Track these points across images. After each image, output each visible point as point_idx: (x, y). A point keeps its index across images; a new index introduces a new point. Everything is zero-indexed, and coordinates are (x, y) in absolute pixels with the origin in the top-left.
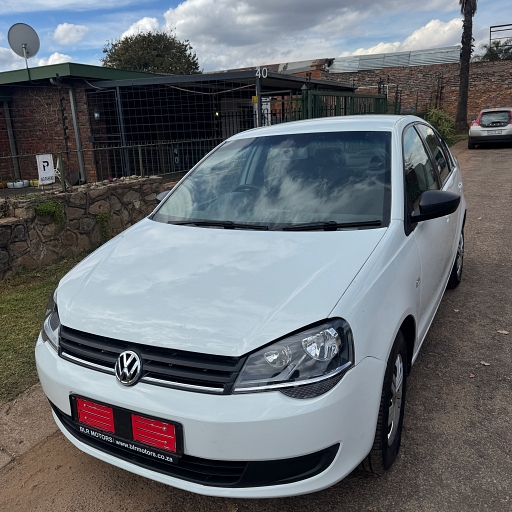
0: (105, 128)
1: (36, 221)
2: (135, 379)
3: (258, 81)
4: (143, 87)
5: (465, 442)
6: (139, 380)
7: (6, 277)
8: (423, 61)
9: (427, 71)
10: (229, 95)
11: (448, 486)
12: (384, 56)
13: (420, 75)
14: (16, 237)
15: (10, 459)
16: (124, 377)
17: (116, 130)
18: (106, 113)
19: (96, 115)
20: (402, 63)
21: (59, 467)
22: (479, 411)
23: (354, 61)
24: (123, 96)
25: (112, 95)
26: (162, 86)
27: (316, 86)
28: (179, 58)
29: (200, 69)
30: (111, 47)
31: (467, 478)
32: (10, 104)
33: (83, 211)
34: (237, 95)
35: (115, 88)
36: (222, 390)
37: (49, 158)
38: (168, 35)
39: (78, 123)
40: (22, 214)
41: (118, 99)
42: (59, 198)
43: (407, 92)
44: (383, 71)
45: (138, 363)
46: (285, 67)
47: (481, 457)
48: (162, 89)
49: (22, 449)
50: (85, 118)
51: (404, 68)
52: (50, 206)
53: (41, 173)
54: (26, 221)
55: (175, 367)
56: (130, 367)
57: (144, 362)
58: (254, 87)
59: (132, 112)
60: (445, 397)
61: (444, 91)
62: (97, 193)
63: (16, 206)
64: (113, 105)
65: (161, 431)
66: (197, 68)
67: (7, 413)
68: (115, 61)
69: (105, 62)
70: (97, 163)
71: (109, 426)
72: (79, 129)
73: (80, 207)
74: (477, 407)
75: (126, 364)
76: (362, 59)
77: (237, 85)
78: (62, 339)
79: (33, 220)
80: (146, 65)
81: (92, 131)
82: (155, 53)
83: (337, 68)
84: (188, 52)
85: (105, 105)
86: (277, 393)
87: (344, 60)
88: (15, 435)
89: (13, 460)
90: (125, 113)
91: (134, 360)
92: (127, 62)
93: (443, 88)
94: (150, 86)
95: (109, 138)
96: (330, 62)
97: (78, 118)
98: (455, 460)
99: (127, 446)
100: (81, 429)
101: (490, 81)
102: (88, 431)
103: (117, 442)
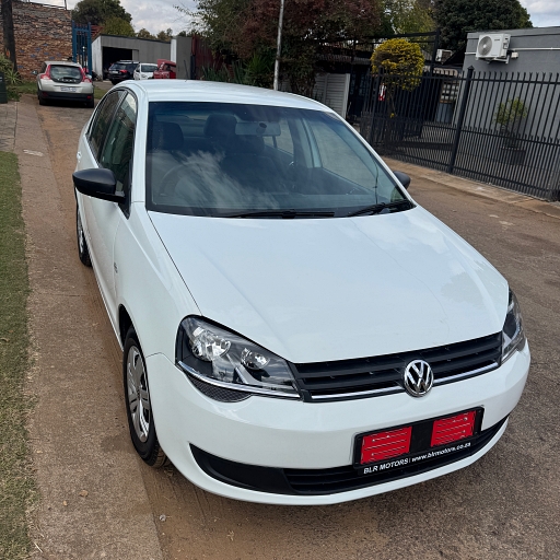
36: (495, 364)
45: (429, 369)
56: (424, 377)
65: (463, 422)
99: (424, 457)
100: (367, 471)
101: (34, 26)
102: (375, 468)
103: (414, 460)
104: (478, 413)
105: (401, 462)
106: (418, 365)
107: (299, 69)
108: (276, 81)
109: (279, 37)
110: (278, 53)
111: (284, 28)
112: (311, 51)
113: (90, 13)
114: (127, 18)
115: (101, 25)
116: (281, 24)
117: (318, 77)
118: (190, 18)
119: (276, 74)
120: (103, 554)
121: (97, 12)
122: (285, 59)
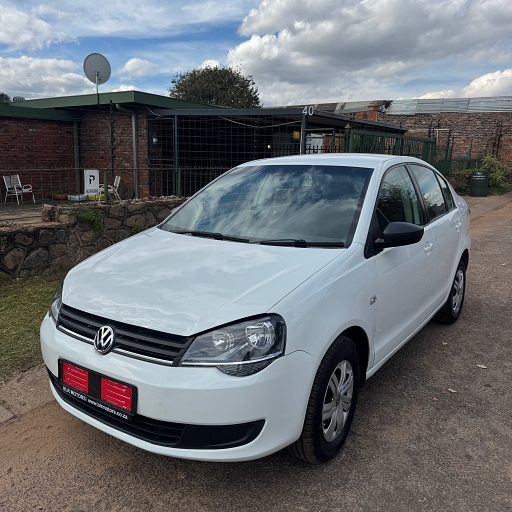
0: (161, 152)
1: (77, 227)
2: (108, 349)
3: (304, 118)
4: (198, 117)
5: (406, 452)
6: (111, 350)
7: (44, 273)
8: (482, 108)
9: (486, 118)
10: (276, 129)
11: (375, 483)
12: (443, 101)
13: (478, 122)
14: (57, 239)
15: (12, 415)
16: (100, 347)
17: (171, 155)
18: (164, 139)
19: (154, 140)
20: (460, 109)
21: (50, 427)
22: (430, 428)
23: (411, 105)
24: (180, 124)
25: (170, 123)
26: (216, 117)
27: (363, 126)
28: (242, 92)
29: (260, 104)
30: (179, 78)
31: (395, 479)
32: (79, 124)
33: (120, 223)
34: (283, 129)
35: (173, 116)
36: (171, 362)
37: (96, 173)
38: (233, 70)
39: (137, 146)
40: (65, 219)
41: (175, 126)
42: (100, 208)
43: (464, 138)
44: (441, 116)
45: (111, 337)
46: (343, 106)
47: (415, 465)
48: (215, 121)
49: (24, 410)
50: (144, 142)
51: (463, 114)
52: (90, 215)
53: (87, 186)
54: (68, 226)
55: (141, 342)
56: (105, 339)
57: (117, 336)
58: (300, 123)
59: (187, 140)
60: (402, 413)
61: (502, 139)
62: (135, 208)
63: (60, 212)
64: (170, 132)
65: (121, 392)
66: (258, 103)
67: (18, 381)
68: (182, 91)
69: (173, 92)
70: (150, 184)
71: (84, 387)
72: (137, 151)
73: (118, 218)
74: (428, 426)
75: (103, 336)
76: (420, 103)
77: (284, 120)
78: (61, 314)
79: (74, 226)
80: (210, 97)
81: (149, 154)
82: (219, 86)
83: (394, 110)
84: (250, 87)
85: (164, 132)
86: (214, 369)
87: (402, 102)
88: (21, 399)
89: (15, 417)
90: (180, 140)
91: (109, 334)
92: (193, 93)
93: (501, 136)
94: (205, 117)
95: (164, 162)
96: (388, 104)
97: (137, 142)
98: (390, 464)
99: (95, 404)
100: (64, 389)
102: (69, 391)
103: (89, 401)
104: (133, 391)
105: (82, 397)
106: (106, 329)
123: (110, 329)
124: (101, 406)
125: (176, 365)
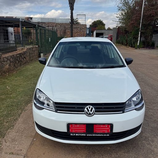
3: (21, 22)
13: (59, 26)
23: (39, 19)
44: (48, 23)
45: (94, 109)
49: (24, 152)
51: (55, 23)
55: (105, 108)
56: (91, 111)
65: (105, 127)
71: (84, 131)
76: (42, 19)
78: (56, 107)
87: (36, 18)
89: (24, 156)
93: (66, 30)
96: (31, 18)
99: (91, 135)
100: (71, 135)
101: (78, 29)
102: (74, 135)
103: (88, 135)
105: (83, 135)
106: (90, 107)
107: (147, 33)
108: (139, 37)
109: (141, 25)
110: (140, 30)
111: (142, 22)
112: (151, 28)
113: (95, 25)
114: (104, 25)
115: (97, 27)
116: (141, 21)
117: (154, 35)
118: (117, 23)
119: (139, 35)
120: (17, 143)
121: (96, 24)
122: (142, 31)
123: (91, 107)
124: (94, 135)
125: (123, 112)
